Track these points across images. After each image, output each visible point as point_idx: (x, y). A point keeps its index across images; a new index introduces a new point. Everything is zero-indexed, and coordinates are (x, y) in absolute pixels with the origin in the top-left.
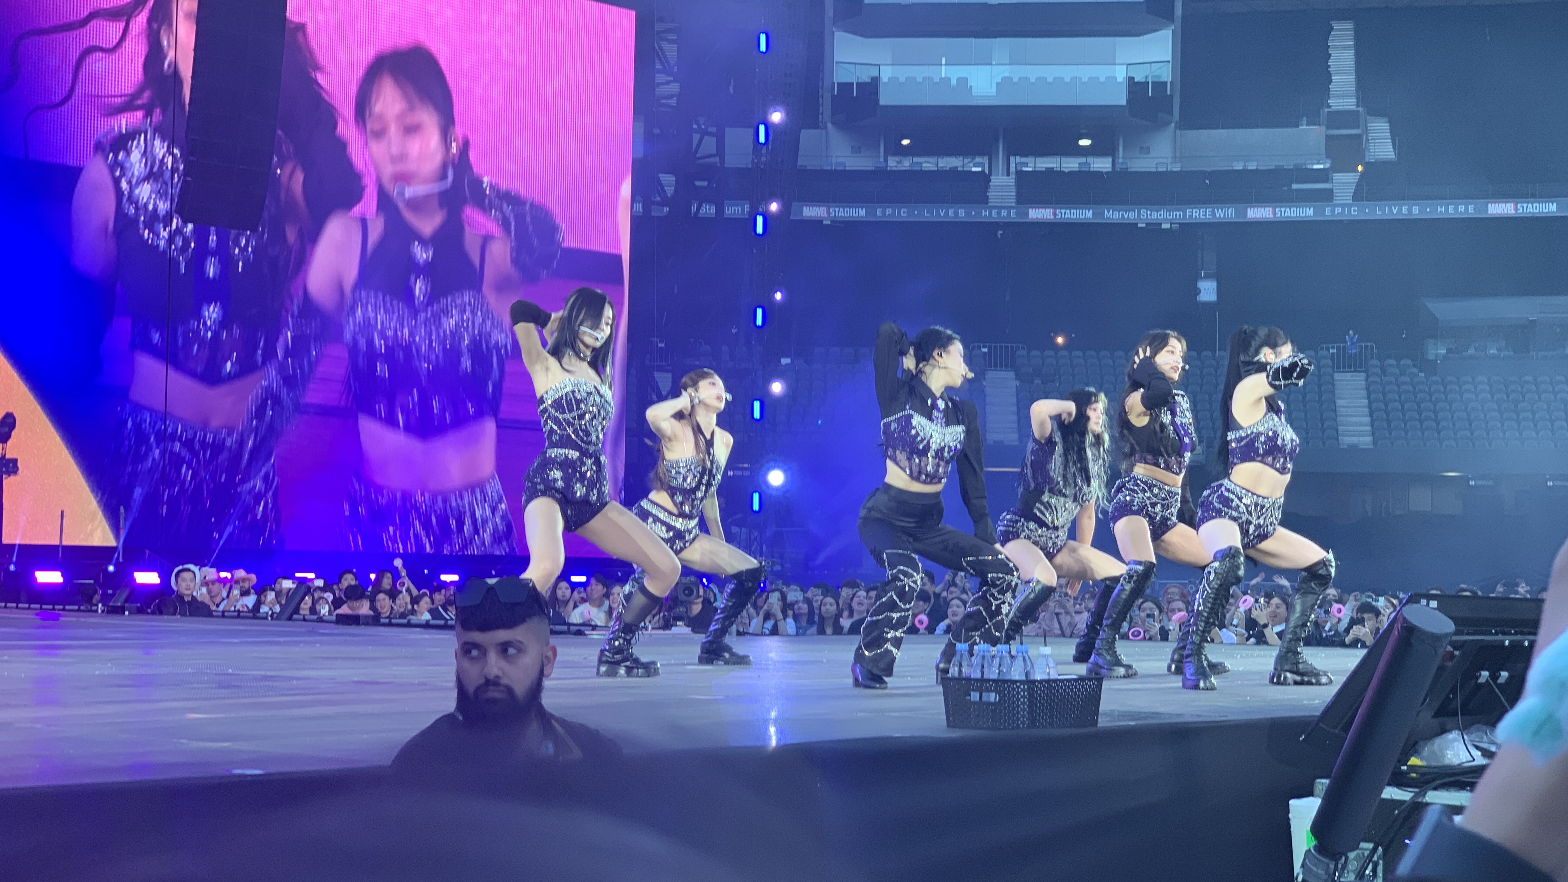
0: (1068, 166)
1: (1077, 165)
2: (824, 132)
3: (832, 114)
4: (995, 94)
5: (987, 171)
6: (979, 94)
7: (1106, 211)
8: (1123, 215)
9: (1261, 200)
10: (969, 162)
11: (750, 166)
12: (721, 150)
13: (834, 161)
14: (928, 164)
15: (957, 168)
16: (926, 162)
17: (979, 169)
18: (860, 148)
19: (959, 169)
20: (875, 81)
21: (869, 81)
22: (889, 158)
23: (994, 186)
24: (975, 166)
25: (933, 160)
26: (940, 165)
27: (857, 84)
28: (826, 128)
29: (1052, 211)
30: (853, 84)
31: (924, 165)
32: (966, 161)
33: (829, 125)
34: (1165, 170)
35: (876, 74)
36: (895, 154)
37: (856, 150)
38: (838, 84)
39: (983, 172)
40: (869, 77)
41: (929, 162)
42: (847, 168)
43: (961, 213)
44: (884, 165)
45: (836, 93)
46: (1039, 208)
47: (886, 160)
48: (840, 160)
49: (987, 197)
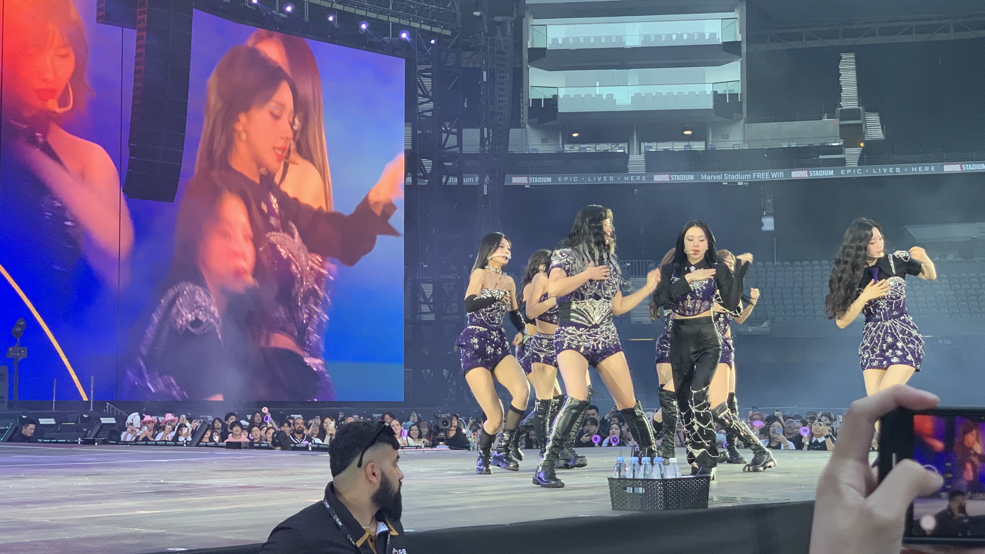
0: (678, 147)
1: (683, 147)
2: (524, 130)
3: (529, 118)
4: (630, 104)
5: (627, 152)
6: (621, 104)
7: (702, 175)
8: (713, 178)
9: (800, 166)
10: (615, 147)
11: (479, 152)
12: (460, 143)
13: (531, 148)
14: (590, 148)
15: (608, 150)
16: (588, 147)
17: (622, 151)
18: (546, 139)
19: (609, 151)
20: (556, 97)
21: (552, 97)
22: (565, 145)
23: (631, 161)
24: (619, 149)
25: (593, 146)
26: (597, 149)
27: (544, 99)
28: (525, 127)
29: (668, 176)
30: (541, 99)
31: (587, 149)
32: (613, 146)
33: (527, 126)
34: (739, 148)
35: (557, 94)
36: (569, 143)
37: (544, 141)
38: (533, 100)
39: (624, 152)
40: (551, 95)
41: (590, 147)
42: (539, 152)
43: (611, 179)
44: (562, 150)
45: (531, 106)
46: (660, 174)
47: (563, 147)
48: (534, 147)
49: (627, 169)
